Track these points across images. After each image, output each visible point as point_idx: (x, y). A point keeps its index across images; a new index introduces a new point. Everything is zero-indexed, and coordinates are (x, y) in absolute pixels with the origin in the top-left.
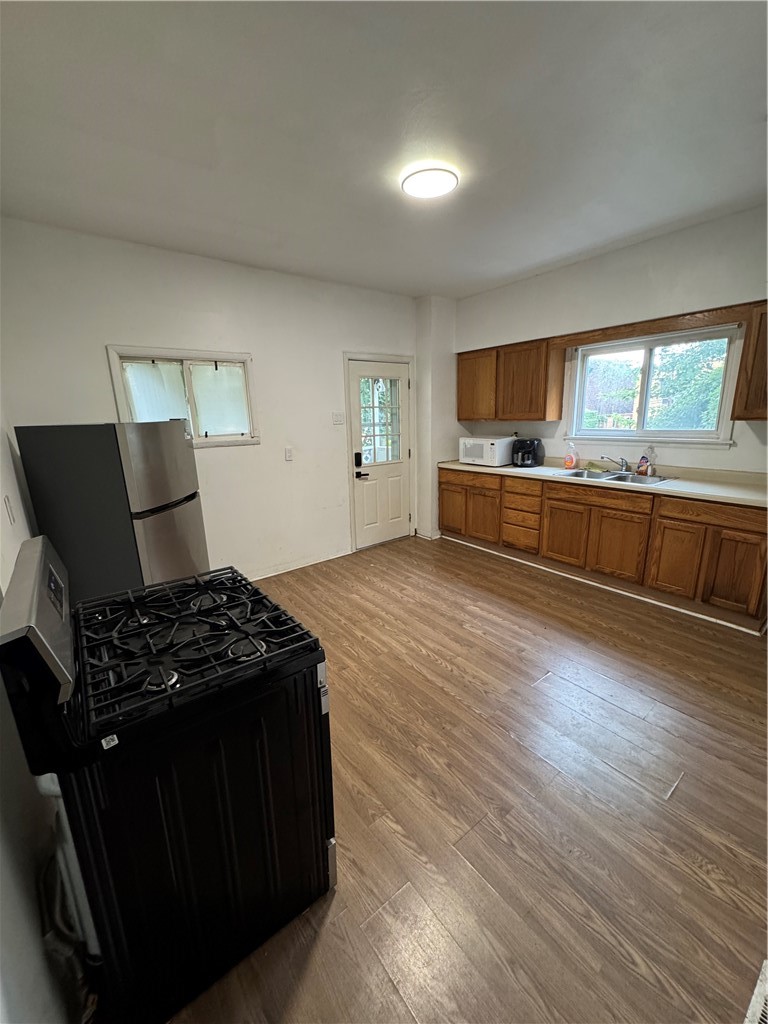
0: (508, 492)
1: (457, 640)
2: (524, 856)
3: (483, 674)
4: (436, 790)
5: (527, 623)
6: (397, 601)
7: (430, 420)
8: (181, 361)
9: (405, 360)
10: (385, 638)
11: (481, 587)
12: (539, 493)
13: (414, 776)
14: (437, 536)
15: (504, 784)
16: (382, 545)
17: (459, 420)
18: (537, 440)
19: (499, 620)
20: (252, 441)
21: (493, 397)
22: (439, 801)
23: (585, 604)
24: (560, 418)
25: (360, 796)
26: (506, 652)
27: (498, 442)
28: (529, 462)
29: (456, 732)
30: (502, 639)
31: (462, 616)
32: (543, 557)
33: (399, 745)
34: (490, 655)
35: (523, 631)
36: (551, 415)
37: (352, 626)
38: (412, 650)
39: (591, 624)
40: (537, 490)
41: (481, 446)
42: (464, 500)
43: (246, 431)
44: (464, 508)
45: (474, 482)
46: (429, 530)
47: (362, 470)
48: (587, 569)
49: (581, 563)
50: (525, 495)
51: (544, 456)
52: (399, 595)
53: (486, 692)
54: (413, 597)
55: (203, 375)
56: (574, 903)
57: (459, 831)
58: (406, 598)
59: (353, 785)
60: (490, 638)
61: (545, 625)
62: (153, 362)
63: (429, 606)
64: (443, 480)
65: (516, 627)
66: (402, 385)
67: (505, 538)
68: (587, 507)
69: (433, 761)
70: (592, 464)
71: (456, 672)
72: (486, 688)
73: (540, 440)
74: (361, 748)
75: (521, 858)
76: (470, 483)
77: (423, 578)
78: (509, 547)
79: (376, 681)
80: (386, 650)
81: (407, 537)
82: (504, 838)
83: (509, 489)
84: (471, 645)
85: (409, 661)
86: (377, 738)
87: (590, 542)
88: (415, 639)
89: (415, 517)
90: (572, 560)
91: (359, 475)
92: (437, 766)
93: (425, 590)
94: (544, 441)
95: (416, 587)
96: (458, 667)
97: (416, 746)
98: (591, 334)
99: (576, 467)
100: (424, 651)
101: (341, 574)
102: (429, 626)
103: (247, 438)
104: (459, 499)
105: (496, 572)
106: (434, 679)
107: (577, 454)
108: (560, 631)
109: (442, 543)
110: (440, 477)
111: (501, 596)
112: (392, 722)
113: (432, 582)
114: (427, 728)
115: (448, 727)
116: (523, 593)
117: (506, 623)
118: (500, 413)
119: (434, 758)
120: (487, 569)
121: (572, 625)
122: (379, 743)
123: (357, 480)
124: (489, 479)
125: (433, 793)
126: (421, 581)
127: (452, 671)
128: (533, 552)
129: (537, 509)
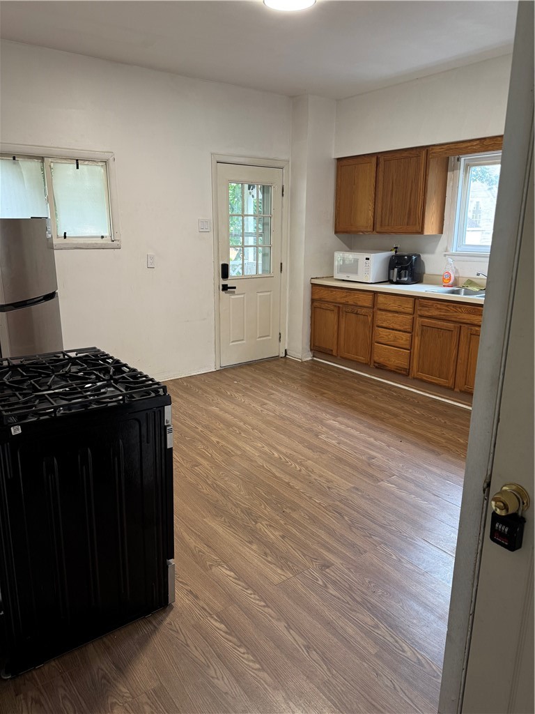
0: (380, 310)
1: (311, 447)
2: (334, 593)
3: (329, 474)
4: (268, 551)
5: (385, 437)
6: (256, 413)
7: (304, 232)
8: (42, 159)
9: (279, 164)
10: (240, 444)
11: (345, 405)
12: (410, 310)
13: (250, 543)
14: (308, 357)
15: (329, 550)
16: (249, 364)
17: (336, 232)
18: (415, 255)
19: (356, 433)
20: (112, 245)
21: (371, 207)
22: (269, 559)
23: (448, 423)
24: (441, 232)
25: (200, 553)
26: (357, 458)
27: (372, 256)
28: (406, 279)
29: (295, 515)
30: (356, 448)
31: (318, 428)
32: (414, 378)
33: (241, 522)
34: (340, 460)
35: (377, 443)
36: (430, 227)
37: (209, 433)
38: (265, 453)
39: (448, 440)
40: (408, 307)
41: (356, 261)
42: (336, 317)
43: (106, 234)
44: (336, 327)
45: (346, 299)
46: (300, 350)
47: (229, 283)
48: (456, 390)
49: (450, 384)
50: (397, 312)
51: (424, 273)
52: (259, 408)
53: (329, 488)
54: (274, 411)
55: (65, 174)
56: (368, 620)
57: (283, 577)
58: (265, 412)
59: (195, 547)
60: (343, 447)
61: (401, 439)
62: (14, 158)
63: (288, 419)
64: (316, 297)
65: (372, 440)
66: (275, 192)
67: (376, 358)
68: (458, 325)
69: (270, 534)
70: (470, 282)
71: (304, 472)
72: (330, 485)
73: (419, 256)
74: (206, 523)
75: (331, 594)
76: (343, 301)
77: (286, 395)
78: (380, 368)
79: (227, 476)
80: (239, 453)
81: (276, 358)
82: (320, 583)
83: (381, 307)
84: (323, 451)
85: (260, 462)
86: (221, 516)
87: (459, 361)
88: (269, 445)
89: (285, 338)
90: (442, 381)
91: (225, 288)
92: (272, 536)
93: (288, 406)
94: (424, 257)
95: (279, 403)
96: (307, 468)
97: (256, 523)
98: (469, 144)
99: (455, 284)
100: (276, 455)
101: (201, 389)
102: (285, 435)
103: (107, 241)
104: (331, 317)
105: (364, 392)
106: (282, 476)
107: (457, 271)
108: (416, 444)
109: (313, 365)
110: (312, 293)
111: (364, 413)
112: (237, 506)
113: (295, 399)
114: (268, 511)
115: (288, 511)
116: (389, 412)
117: (363, 436)
118: (378, 226)
119: (271, 532)
120: (355, 390)
121: (429, 440)
122: (223, 520)
123: (223, 293)
124: (362, 296)
125: (266, 554)
126: (284, 397)
127: (300, 471)
128: (403, 373)
129: (408, 327)
